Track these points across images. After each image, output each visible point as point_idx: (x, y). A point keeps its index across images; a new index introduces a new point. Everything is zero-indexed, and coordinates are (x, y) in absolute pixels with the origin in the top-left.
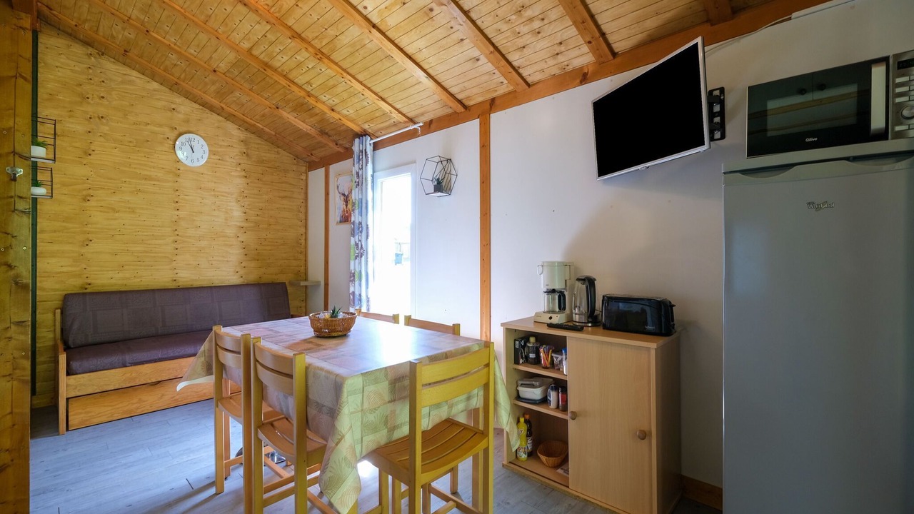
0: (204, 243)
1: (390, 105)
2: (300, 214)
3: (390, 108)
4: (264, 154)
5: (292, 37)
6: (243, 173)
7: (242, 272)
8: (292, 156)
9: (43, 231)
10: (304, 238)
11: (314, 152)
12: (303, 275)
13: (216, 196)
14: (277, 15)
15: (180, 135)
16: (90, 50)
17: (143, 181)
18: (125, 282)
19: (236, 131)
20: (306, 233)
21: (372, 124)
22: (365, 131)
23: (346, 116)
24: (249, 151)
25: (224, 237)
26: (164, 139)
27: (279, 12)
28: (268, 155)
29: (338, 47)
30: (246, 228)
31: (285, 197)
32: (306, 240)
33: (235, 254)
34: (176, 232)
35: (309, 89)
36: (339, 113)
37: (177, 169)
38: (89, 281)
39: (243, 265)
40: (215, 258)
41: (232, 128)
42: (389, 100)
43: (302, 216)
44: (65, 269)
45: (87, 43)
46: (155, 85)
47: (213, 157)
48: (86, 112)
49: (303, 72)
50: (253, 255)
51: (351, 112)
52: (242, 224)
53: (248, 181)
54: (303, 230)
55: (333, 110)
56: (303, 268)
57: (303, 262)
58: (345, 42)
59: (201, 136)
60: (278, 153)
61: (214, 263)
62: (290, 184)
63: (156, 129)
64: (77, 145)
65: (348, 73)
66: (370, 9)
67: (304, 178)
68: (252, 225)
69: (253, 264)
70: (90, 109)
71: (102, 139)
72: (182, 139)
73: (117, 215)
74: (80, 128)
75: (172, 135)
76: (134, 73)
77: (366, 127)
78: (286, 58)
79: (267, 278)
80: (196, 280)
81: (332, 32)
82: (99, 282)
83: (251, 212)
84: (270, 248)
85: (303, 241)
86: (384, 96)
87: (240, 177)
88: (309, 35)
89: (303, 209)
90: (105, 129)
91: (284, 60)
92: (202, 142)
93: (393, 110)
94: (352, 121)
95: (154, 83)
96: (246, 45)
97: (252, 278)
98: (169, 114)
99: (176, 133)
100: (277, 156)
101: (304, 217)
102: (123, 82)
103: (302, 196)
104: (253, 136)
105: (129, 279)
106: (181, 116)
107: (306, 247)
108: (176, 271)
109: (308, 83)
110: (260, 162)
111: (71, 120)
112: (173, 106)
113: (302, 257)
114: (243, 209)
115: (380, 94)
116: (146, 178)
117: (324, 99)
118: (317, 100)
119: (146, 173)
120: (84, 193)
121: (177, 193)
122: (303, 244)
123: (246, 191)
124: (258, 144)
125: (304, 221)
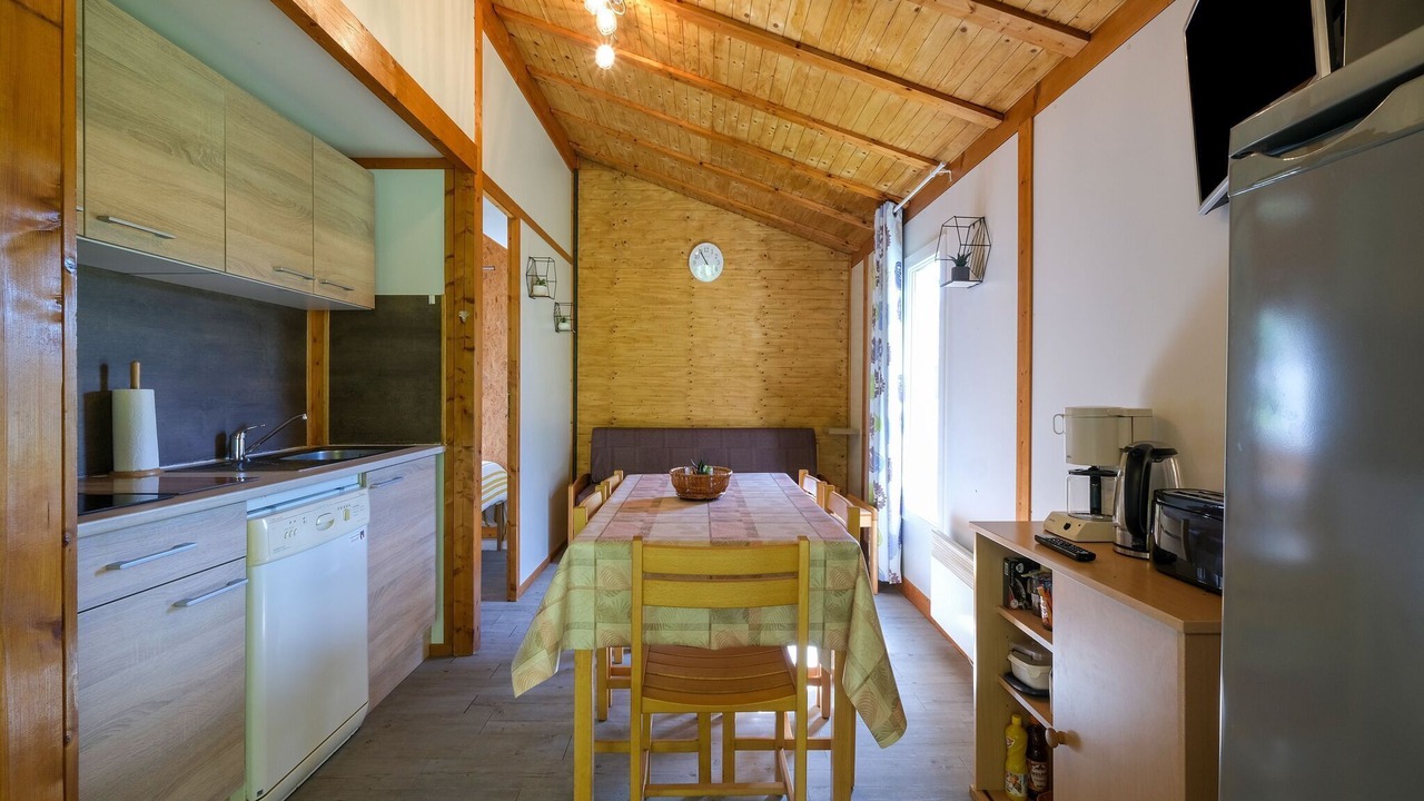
0: (719, 375)
1: (891, 148)
2: (840, 331)
3: (895, 153)
4: (790, 253)
5: (734, 98)
6: (764, 283)
7: (762, 412)
8: (826, 249)
9: (582, 365)
10: (844, 365)
11: (848, 239)
12: (843, 420)
13: (732, 316)
14: (708, 77)
15: (695, 246)
16: (617, 174)
17: (660, 306)
18: (643, 418)
19: (756, 229)
20: (847, 358)
21: (888, 181)
22: (884, 194)
23: (850, 181)
24: (771, 253)
25: (741, 366)
26: (679, 254)
27: (707, 72)
28: (795, 253)
29: (783, 89)
30: (768, 353)
31: (818, 308)
32: (847, 368)
33: (754, 388)
34: (691, 363)
35: (790, 155)
36: (839, 178)
37: (691, 287)
38: (615, 416)
39: (764, 402)
40: (731, 393)
41: (750, 226)
42: (886, 141)
43: (842, 334)
44: (596, 403)
45: (612, 168)
46: (670, 194)
47: (730, 267)
48: (612, 240)
49: (772, 135)
50: (775, 390)
51: (853, 171)
52: (763, 350)
53: (769, 292)
54: (843, 354)
55: (830, 176)
56: (843, 409)
57: (843, 402)
58: (786, 80)
59: (716, 244)
60: (809, 248)
61: (730, 399)
62: (825, 289)
63: (672, 244)
64: (606, 275)
65: (814, 120)
66: (781, 25)
67: (845, 278)
68: (773, 350)
69: (775, 402)
70: (615, 236)
71: (625, 266)
72: (696, 252)
73: (637, 345)
74: (608, 258)
75: (686, 250)
76: (652, 187)
77: (883, 188)
78: (747, 125)
79: (793, 422)
80: (710, 420)
81: (765, 74)
82: (622, 417)
83: (773, 333)
84: (795, 380)
85: (843, 370)
86: (877, 136)
87: (759, 288)
88: (747, 88)
89: (843, 324)
90: (627, 254)
91: (746, 129)
92: (716, 250)
93: (899, 155)
94: (861, 185)
95: (670, 193)
96: (706, 125)
97: (775, 419)
98: (684, 223)
99: (691, 244)
100: (806, 253)
101: (845, 335)
102: (642, 200)
103: (843, 305)
104: (775, 231)
105: (647, 415)
106: (695, 224)
107: (848, 379)
108: (690, 408)
109: (785, 148)
110: (786, 264)
111: (602, 250)
112: (688, 214)
113: (842, 393)
114: (764, 330)
115: (870, 135)
116: (663, 302)
117: (814, 164)
118: (806, 167)
119: (661, 296)
120: (611, 324)
121: (692, 316)
122: (844, 374)
123: (767, 306)
124: (782, 240)
125: (845, 341)
